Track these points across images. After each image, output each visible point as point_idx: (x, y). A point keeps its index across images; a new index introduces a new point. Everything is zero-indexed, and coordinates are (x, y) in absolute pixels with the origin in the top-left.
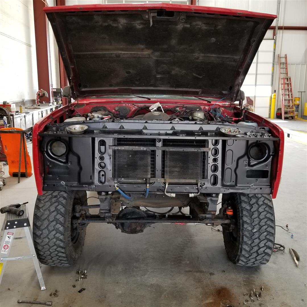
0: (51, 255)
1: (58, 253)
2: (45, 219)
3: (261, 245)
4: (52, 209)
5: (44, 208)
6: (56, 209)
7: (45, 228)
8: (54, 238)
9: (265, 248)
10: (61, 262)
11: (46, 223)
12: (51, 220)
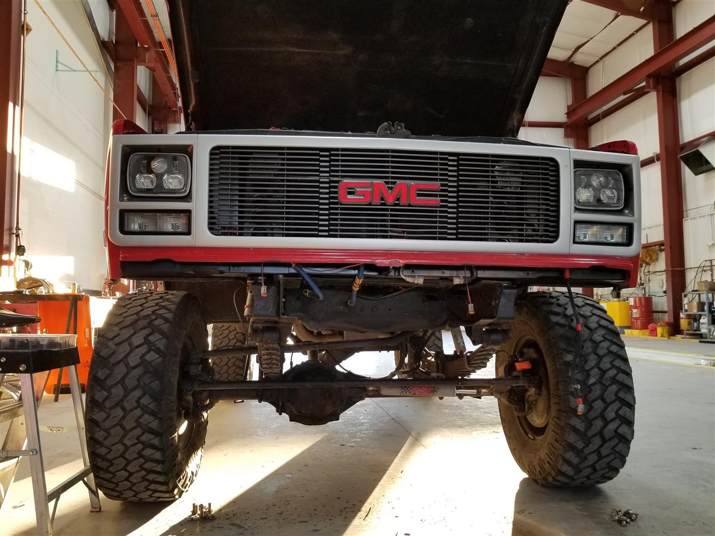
2: (118, 363)
4: (137, 340)
5: (117, 340)
6: (146, 340)
7: (117, 384)
8: (136, 408)
12: (132, 365)
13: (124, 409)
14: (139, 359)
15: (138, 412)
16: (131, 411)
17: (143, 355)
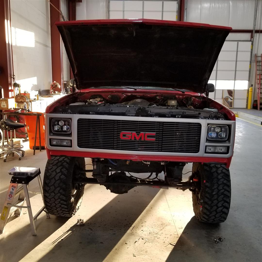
0: (56, 206)
1: (61, 205)
2: (52, 178)
3: (219, 205)
4: (58, 171)
5: (52, 170)
6: (61, 171)
7: (52, 185)
8: (58, 193)
9: (223, 208)
10: (63, 212)
11: (53, 181)
12: (57, 179)
13: (55, 193)
14: (59, 177)
15: (59, 194)
16: (57, 194)
17: (60, 176)
